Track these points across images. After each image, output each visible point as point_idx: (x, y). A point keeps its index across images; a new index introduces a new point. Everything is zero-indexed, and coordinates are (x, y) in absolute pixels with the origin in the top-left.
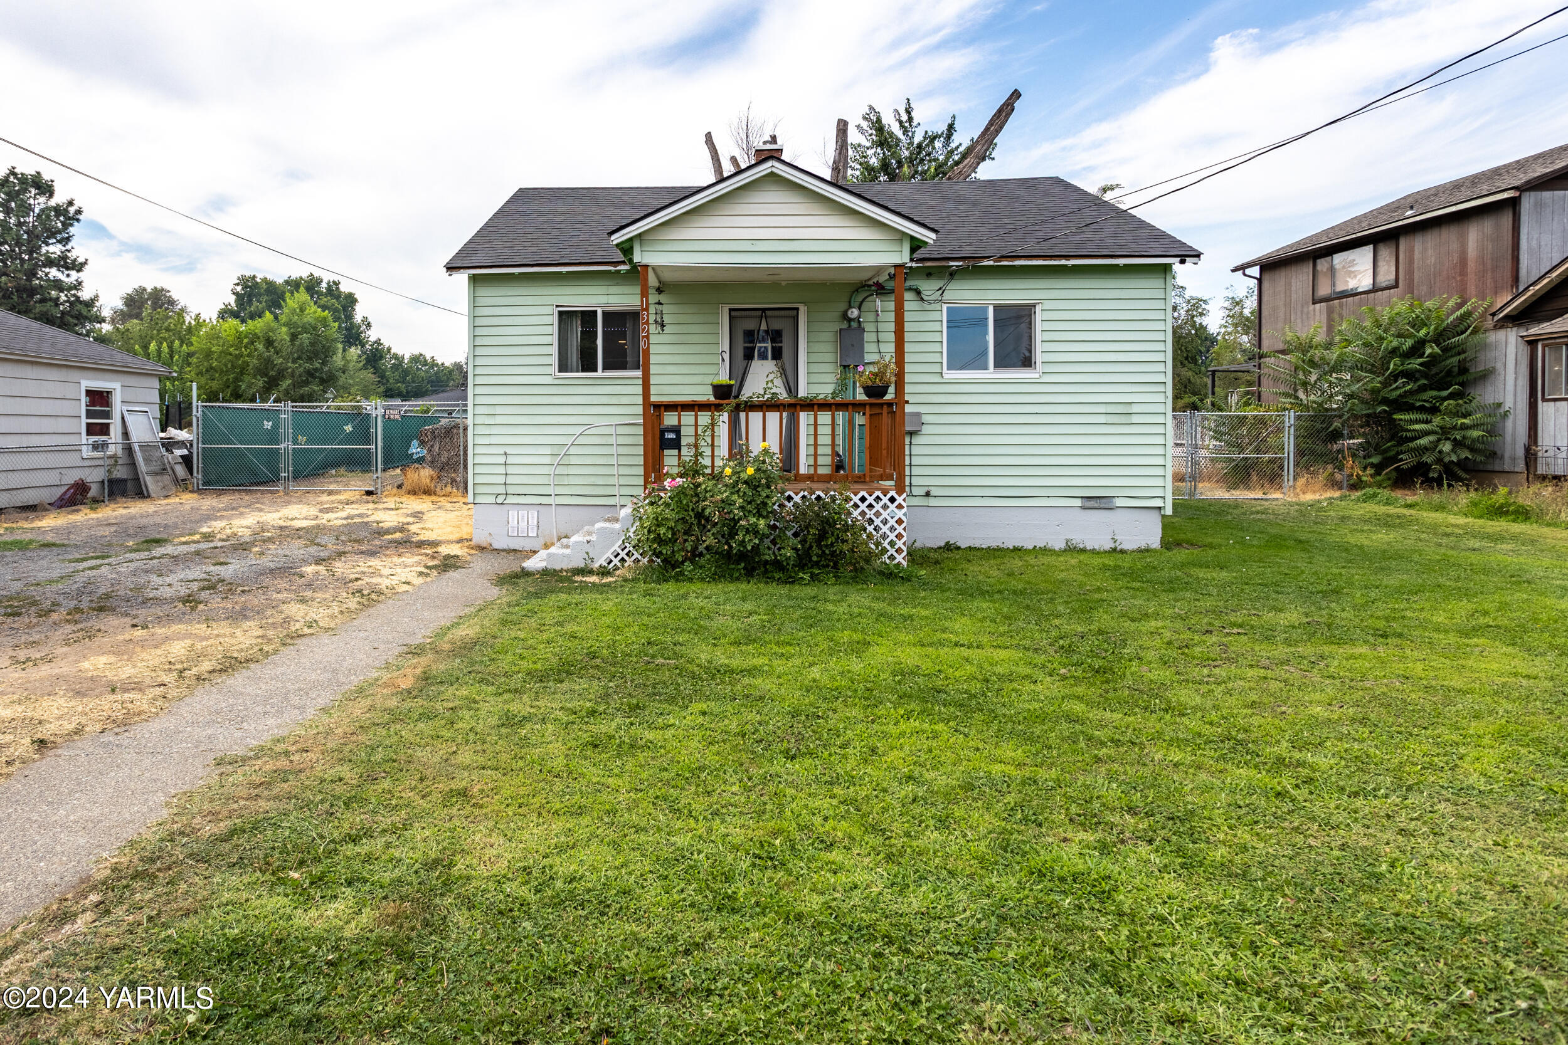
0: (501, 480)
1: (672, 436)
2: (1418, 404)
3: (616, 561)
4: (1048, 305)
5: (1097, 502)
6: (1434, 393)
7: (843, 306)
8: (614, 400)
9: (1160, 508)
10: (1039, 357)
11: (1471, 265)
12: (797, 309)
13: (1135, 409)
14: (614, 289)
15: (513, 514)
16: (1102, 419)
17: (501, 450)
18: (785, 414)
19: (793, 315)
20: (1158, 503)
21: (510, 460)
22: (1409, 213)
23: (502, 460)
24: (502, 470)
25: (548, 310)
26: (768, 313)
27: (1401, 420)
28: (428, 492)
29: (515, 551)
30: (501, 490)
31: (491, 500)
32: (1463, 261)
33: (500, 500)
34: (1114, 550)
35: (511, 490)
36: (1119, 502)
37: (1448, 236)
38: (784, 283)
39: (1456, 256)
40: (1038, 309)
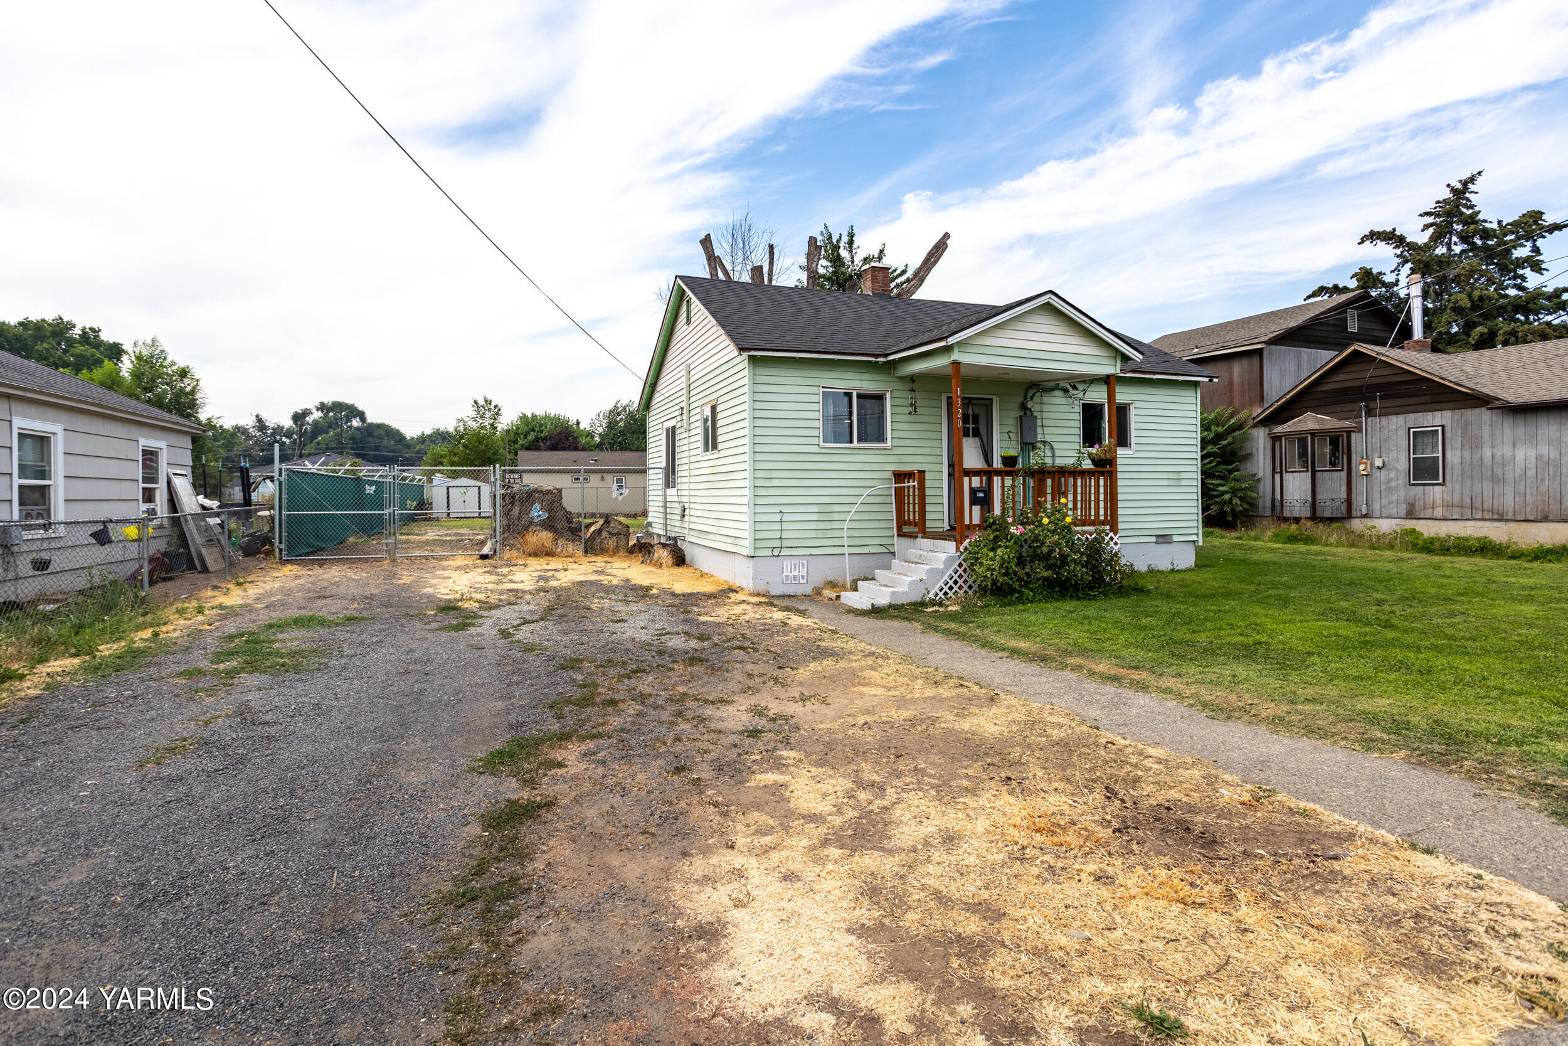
0: (777, 535)
1: (981, 495)
2: (1217, 474)
3: (941, 594)
4: (1137, 404)
5: (1163, 539)
6: (1225, 467)
7: (1020, 399)
8: (867, 467)
9: (1194, 542)
10: (1133, 440)
11: (1236, 388)
12: (992, 400)
13: (1183, 476)
14: (866, 376)
15: (787, 563)
16: (1166, 483)
17: (777, 509)
18: (984, 478)
19: (988, 405)
20: (1194, 538)
21: (786, 518)
22: (1196, 350)
23: (777, 517)
24: (778, 526)
25: (814, 390)
26: (973, 401)
27: (1211, 484)
28: (550, 554)
29: (789, 596)
30: (777, 544)
31: (768, 553)
32: (1231, 384)
33: (776, 552)
34: (1172, 570)
35: (785, 543)
36: (1175, 538)
37: (1221, 368)
38: (983, 379)
39: (1227, 380)
40: (1132, 407)
